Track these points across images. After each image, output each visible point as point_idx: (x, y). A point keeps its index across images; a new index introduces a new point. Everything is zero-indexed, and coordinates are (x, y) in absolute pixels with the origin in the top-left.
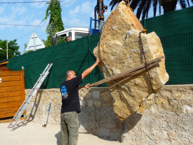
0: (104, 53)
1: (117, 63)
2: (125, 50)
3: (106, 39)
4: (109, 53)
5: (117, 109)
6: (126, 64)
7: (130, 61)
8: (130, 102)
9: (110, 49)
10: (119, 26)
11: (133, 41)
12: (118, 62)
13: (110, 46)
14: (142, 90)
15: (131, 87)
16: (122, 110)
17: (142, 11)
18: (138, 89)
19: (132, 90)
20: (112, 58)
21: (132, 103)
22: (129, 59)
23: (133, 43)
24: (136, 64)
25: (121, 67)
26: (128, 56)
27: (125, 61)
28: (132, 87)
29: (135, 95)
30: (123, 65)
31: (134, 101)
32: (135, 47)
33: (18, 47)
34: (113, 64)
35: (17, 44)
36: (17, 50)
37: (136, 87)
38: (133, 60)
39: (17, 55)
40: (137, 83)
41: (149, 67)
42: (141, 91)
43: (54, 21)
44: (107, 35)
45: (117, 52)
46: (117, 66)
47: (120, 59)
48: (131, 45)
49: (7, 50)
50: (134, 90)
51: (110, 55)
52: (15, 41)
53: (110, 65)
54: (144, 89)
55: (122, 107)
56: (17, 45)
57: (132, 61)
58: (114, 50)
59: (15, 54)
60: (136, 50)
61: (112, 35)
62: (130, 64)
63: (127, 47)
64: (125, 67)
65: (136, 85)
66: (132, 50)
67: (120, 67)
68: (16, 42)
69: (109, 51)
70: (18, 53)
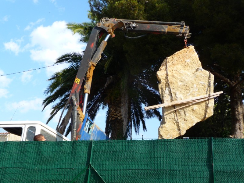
0: (173, 77)
1: (182, 89)
2: (194, 80)
3: (177, 67)
4: (178, 78)
5: (165, 131)
6: (191, 91)
7: (195, 90)
8: (181, 125)
9: (180, 76)
10: (192, 62)
11: (203, 75)
12: (184, 88)
13: (181, 74)
14: (196, 116)
15: (187, 112)
16: (169, 132)
18: (193, 115)
19: (187, 114)
20: (180, 83)
21: (183, 126)
22: (195, 88)
23: (202, 77)
24: (199, 93)
25: (185, 93)
26: (195, 85)
27: (191, 89)
28: (189, 111)
29: (189, 119)
30: (188, 91)
31: (185, 125)
32: (203, 80)
34: (179, 89)
37: (191, 113)
38: (198, 90)
40: (194, 109)
41: (210, 98)
42: (194, 117)
44: (178, 64)
45: (186, 80)
46: (182, 91)
47: (187, 86)
48: (200, 78)
50: (189, 115)
51: (178, 81)
53: (175, 89)
54: (198, 115)
55: (171, 130)
57: (196, 90)
58: (184, 78)
60: (203, 83)
61: (183, 66)
62: (194, 92)
63: (196, 78)
64: (189, 93)
65: (193, 110)
66: (200, 82)
67: (183, 93)
69: (179, 77)
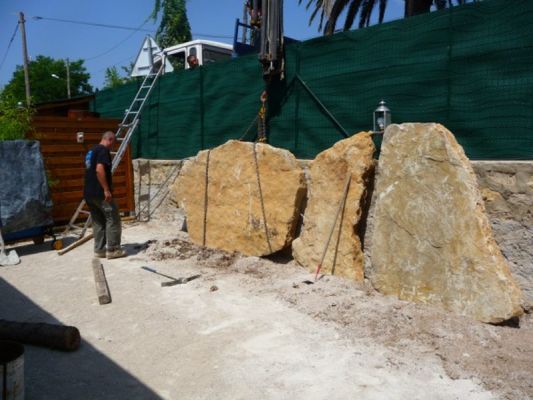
17: (360, 9)
33: (87, 77)
35: (84, 69)
36: (86, 81)
39: (86, 92)
43: (172, 22)
49: (68, 80)
52: (81, 62)
56: (85, 72)
59: (81, 90)
68: (83, 66)
70: (88, 88)
